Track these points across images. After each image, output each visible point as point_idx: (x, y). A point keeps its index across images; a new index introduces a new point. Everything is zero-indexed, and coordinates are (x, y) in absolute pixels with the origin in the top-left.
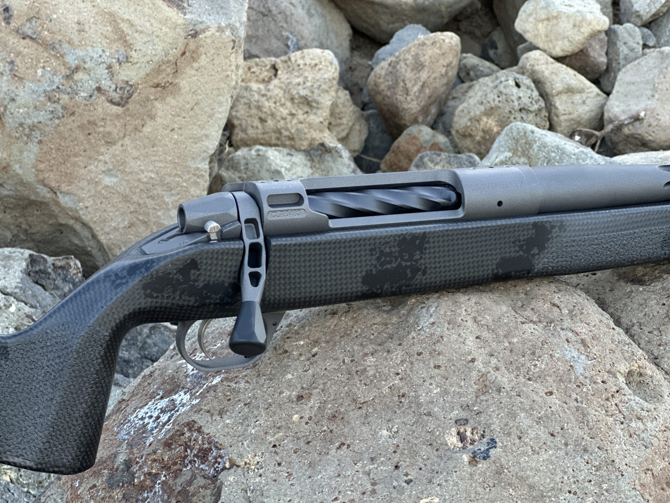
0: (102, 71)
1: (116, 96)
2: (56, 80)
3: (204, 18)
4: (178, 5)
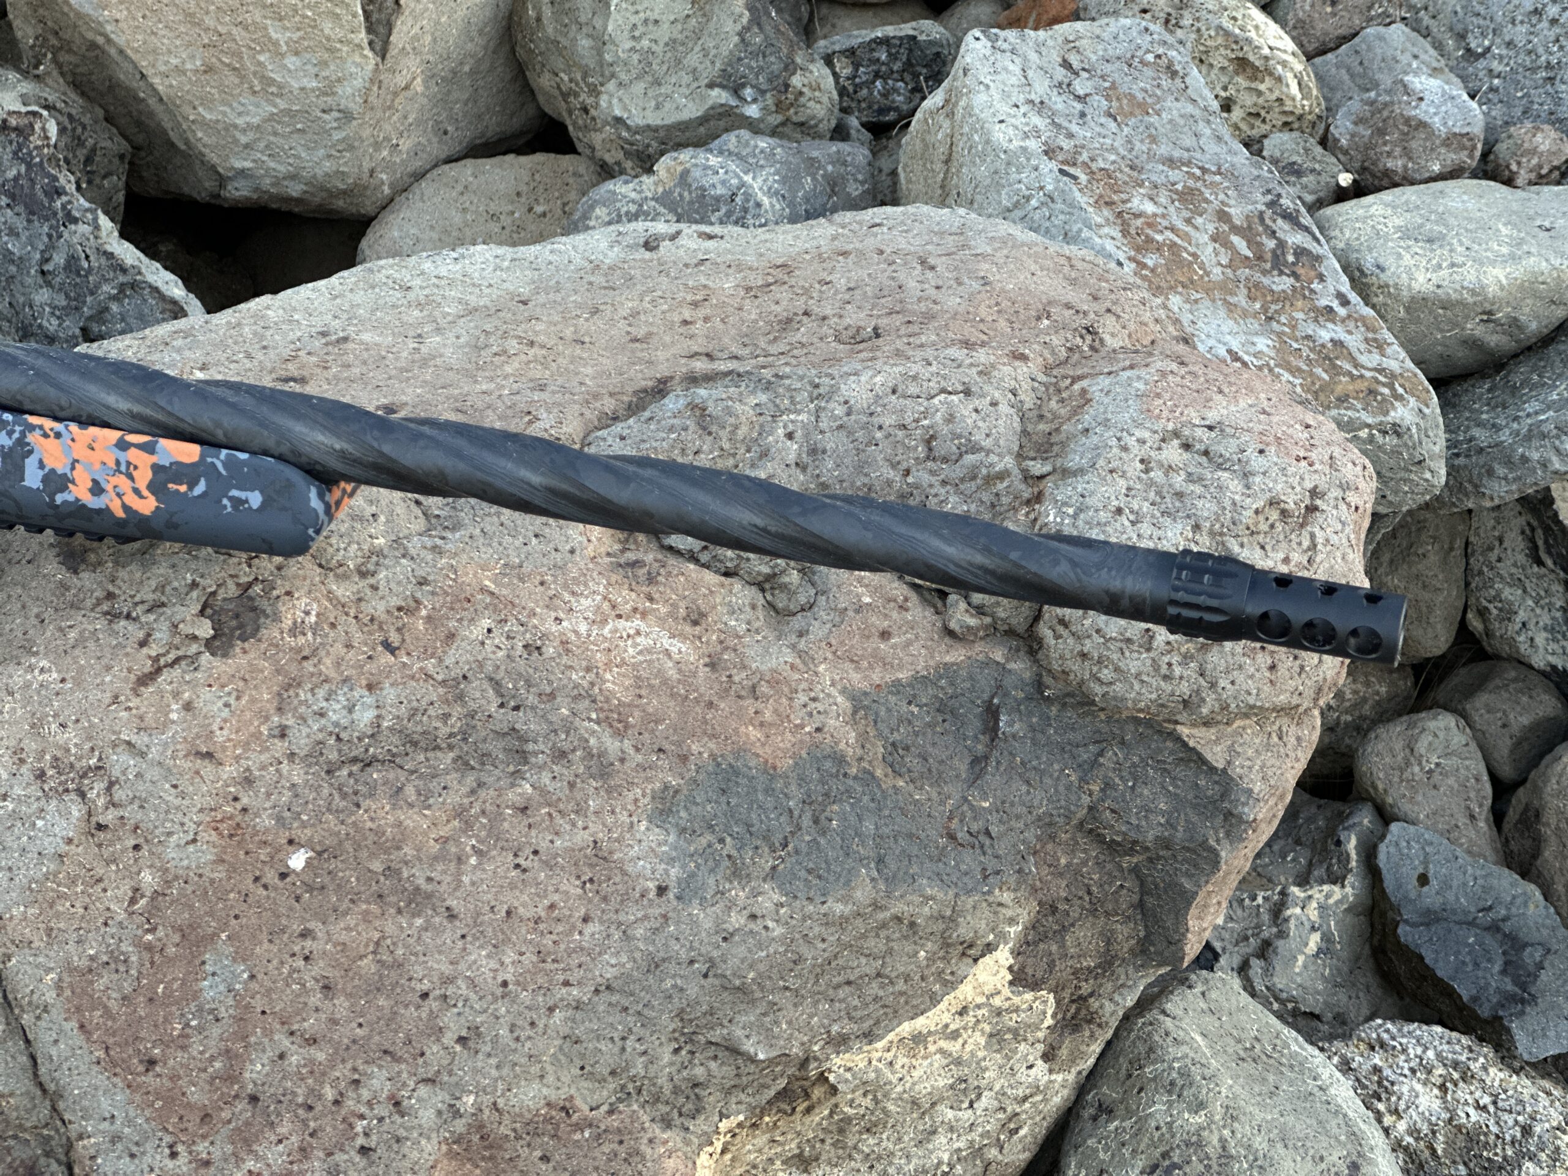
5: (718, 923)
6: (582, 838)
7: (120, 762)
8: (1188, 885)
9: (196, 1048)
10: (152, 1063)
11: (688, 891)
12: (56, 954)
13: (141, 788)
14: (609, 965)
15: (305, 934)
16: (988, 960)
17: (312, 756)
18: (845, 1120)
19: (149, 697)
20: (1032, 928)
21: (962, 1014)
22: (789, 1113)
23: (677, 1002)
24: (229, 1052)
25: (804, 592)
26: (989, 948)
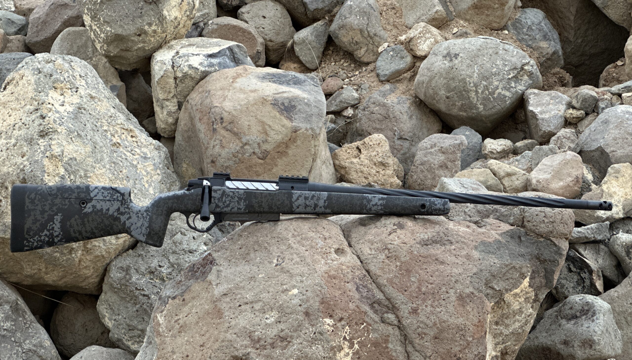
0: (256, 146)
1: (261, 156)
2: (237, 148)
3: (300, 125)
4: (290, 119)
5: (490, 264)
6: (465, 253)
7: (389, 246)
8: (554, 269)
9: (413, 287)
11: (483, 259)
12: (386, 276)
13: (395, 249)
14: (475, 270)
15: (426, 269)
16: (525, 280)
17: (420, 243)
18: (504, 314)
19: (391, 237)
20: (531, 275)
21: (521, 292)
22: (498, 307)
23: (485, 277)
24: (418, 288)
25: (483, 223)
26: (526, 277)
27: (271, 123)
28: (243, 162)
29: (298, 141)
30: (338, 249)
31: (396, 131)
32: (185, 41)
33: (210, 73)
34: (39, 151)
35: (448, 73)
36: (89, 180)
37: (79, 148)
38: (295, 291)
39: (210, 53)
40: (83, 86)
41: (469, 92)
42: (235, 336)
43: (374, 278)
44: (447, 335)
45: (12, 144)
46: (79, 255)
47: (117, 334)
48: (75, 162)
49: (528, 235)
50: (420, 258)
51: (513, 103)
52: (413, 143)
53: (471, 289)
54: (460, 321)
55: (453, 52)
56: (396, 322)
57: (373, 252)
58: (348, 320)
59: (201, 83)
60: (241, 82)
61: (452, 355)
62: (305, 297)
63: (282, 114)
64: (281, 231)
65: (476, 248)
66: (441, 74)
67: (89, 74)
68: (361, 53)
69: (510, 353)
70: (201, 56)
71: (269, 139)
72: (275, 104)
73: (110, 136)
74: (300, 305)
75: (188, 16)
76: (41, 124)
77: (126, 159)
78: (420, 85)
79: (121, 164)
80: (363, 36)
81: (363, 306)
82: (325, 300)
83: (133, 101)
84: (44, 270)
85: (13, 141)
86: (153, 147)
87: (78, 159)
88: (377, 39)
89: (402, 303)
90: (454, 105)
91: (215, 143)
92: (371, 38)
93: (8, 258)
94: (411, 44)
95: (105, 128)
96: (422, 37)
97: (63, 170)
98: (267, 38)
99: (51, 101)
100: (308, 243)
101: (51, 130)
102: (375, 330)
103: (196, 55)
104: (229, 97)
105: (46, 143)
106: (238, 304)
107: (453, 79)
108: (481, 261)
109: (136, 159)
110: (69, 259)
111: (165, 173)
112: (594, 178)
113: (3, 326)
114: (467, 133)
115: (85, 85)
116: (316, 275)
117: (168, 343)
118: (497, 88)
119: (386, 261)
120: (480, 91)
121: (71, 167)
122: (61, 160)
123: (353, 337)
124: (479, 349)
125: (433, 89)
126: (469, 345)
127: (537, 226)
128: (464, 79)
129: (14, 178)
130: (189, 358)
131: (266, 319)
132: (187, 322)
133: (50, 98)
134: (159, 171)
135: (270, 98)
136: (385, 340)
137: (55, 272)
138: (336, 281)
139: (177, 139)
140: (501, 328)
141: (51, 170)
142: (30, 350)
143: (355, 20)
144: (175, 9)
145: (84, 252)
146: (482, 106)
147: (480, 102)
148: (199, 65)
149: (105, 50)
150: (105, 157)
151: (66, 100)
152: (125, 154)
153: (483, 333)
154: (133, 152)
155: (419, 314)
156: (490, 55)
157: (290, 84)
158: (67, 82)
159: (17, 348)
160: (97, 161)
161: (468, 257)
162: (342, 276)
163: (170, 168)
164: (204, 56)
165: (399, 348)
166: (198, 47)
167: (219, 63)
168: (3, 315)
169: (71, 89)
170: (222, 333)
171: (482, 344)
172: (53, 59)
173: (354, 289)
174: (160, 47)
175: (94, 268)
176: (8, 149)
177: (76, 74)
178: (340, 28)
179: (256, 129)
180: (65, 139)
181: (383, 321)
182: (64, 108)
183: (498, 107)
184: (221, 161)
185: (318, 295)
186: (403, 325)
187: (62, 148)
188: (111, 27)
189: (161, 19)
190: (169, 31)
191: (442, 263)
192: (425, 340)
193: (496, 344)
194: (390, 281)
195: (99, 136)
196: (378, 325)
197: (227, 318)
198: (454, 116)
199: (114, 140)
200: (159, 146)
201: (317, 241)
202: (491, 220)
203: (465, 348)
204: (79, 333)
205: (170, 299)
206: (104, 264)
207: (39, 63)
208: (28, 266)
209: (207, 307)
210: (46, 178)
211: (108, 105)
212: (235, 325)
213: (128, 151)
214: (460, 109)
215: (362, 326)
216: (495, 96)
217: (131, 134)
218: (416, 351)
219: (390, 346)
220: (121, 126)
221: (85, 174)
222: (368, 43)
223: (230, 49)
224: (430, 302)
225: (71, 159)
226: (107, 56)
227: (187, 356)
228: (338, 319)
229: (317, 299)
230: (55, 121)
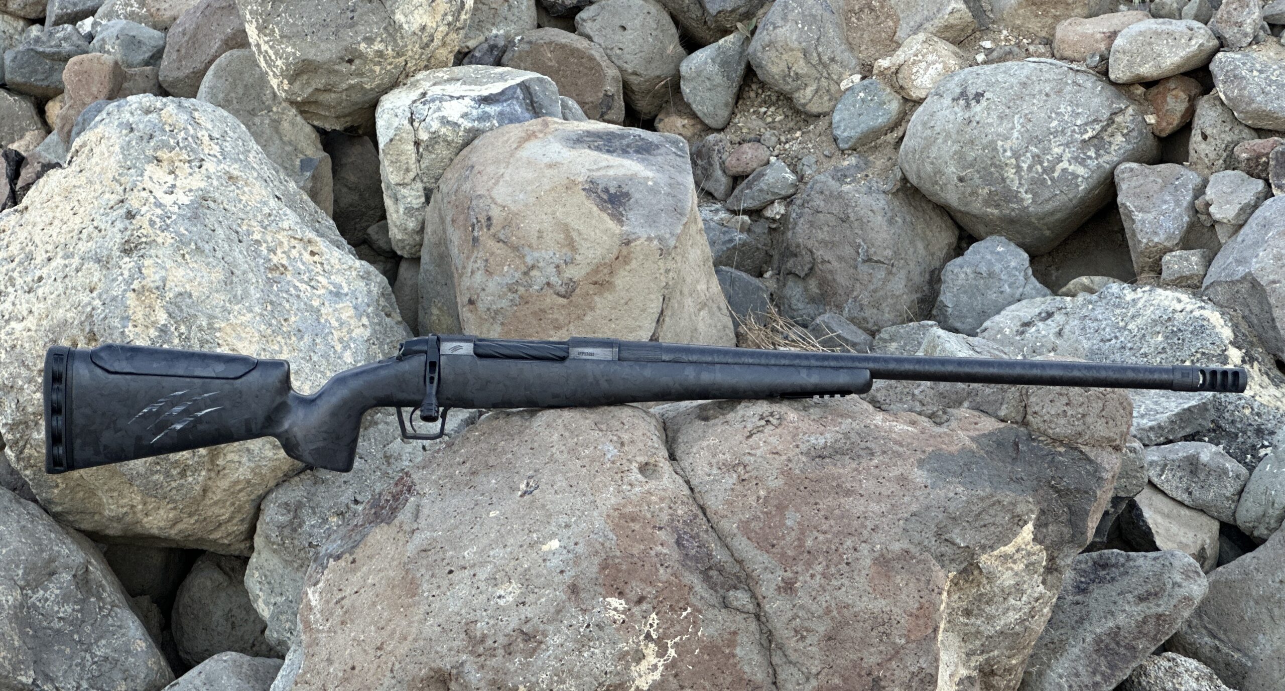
0: (551, 270)
1: (562, 290)
2: (516, 275)
3: (637, 230)
4: (618, 218)
5: (946, 496)
6: (898, 473)
7: (746, 459)
9: (788, 538)
10: (773, 546)
11: (934, 487)
12: (736, 518)
13: (756, 465)
14: (914, 508)
15: (816, 504)
16: (1025, 528)
17: (807, 454)
18: (981, 595)
19: (751, 441)
20: (1038, 519)
21: (1017, 551)
22: (967, 581)
23: (936, 521)
24: (799, 539)
25: (945, 417)
26: (1026, 523)
27: (581, 228)
28: (527, 303)
29: (634, 261)
30: (646, 464)
31: (860, 245)
32: (443, 74)
33: (483, 132)
34: (120, 278)
35: (960, 132)
36: (218, 334)
37: (199, 274)
38: (554, 544)
39: (485, 93)
40: (215, 156)
41: (1002, 169)
42: (439, 629)
43: (715, 519)
44: (852, 633)
45: (74, 266)
46: (200, 479)
47: (278, 632)
48: (189, 301)
49: (1034, 440)
50: (807, 482)
51: (1091, 190)
52: (894, 270)
53: (905, 545)
54: (880, 604)
55: (972, 91)
56: (751, 607)
57: (715, 471)
58: (655, 602)
59: (464, 152)
60: (533, 149)
61: (863, 673)
62: (571, 556)
63: (603, 209)
64: (539, 429)
65: (921, 463)
66: (948, 135)
67: (231, 134)
68: (805, 96)
69: (999, 673)
70: (467, 100)
71: (577, 256)
72: (593, 188)
73: (265, 252)
74: (562, 572)
75: (449, 24)
76: (126, 229)
77: (298, 296)
78: (910, 156)
79: (287, 306)
80: (808, 62)
81: (687, 574)
82: (610, 561)
83: (350, 189)
84: (140, 507)
85: (76, 262)
86: (354, 273)
87: (195, 294)
88: (835, 68)
89: (766, 568)
90: (974, 193)
91: (476, 265)
92: (825, 66)
93: (72, 484)
94: (900, 76)
95: (257, 236)
96: (920, 61)
97: (165, 316)
98: (629, 68)
99: (149, 185)
100: (587, 452)
101: (144, 239)
102: (707, 622)
103: (458, 98)
104: (507, 177)
105: (133, 264)
106: (448, 568)
107: (972, 142)
108: (928, 490)
109: (319, 296)
110: (182, 485)
111: (379, 324)
112: (1236, 336)
113: (58, 612)
114: (1000, 249)
115: (218, 155)
116: (595, 514)
117: (322, 643)
118: (1059, 159)
119: (738, 488)
120: (1025, 166)
121: (181, 311)
122: (161, 297)
123: (664, 633)
124: (921, 661)
125: (932, 163)
126: (897, 652)
127: (1051, 422)
128: (993, 142)
129: (75, 331)
130: (356, 671)
131: (500, 597)
132: (357, 604)
133: (146, 178)
134: (365, 320)
135: (581, 179)
136: (729, 640)
137: (162, 512)
138: (636, 526)
139: (422, 261)
140: (979, 622)
141: (139, 316)
142: (106, 659)
143: (792, 32)
144: (421, 10)
145: (213, 474)
146: (1029, 196)
147: (1026, 187)
148: (462, 117)
149: (285, 91)
150: (252, 292)
151: (178, 184)
152: (296, 287)
153: (930, 631)
154: (313, 283)
155: (796, 591)
156: (1047, 95)
157: (627, 152)
158: (181, 149)
159: (83, 653)
160: (235, 300)
161: (903, 480)
162: (649, 516)
163: (393, 314)
164: (473, 99)
165: (756, 658)
166: (465, 83)
167: (501, 114)
168: (58, 592)
169: (189, 162)
170: (416, 624)
171: (928, 652)
172: (159, 105)
173: (672, 541)
174: (394, 84)
175: (233, 504)
176: (66, 276)
177: (203, 134)
178: (764, 48)
179: (553, 237)
180: (170, 257)
181: (725, 604)
182: (172, 198)
183: (1064, 198)
184: (485, 300)
185: (597, 552)
186: (765, 612)
187: (163, 273)
188: (294, 46)
189: (391, 30)
190: (410, 53)
191: (848, 493)
192: (808, 641)
193: (967, 655)
194: (745, 527)
195: (241, 252)
196: (716, 612)
197: (426, 594)
198: (975, 216)
199: (275, 260)
200: (368, 273)
201: (606, 448)
202: (964, 411)
203: (890, 659)
204: (219, 629)
205: (331, 560)
206: (253, 497)
207: (132, 113)
208: (110, 501)
209: (391, 574)
210: (130, 331)
211: (264, 193)
212: (440, 609)
213: (302, 281)
214: (987, 203)
215: (684, 614)
216: (1056, 175)
217: (310, 249)
218: (791, 662)
219: (738, 651)
220: (290, 232)
221: (209, 324)
222: (818, 76)
223: (524, 86)
224: (819, 568)
225: (181, 294)
226: (293, 103)
227: (353, 668)
228: (635, 599)
229: (596, 560)
230: (152, 223)
